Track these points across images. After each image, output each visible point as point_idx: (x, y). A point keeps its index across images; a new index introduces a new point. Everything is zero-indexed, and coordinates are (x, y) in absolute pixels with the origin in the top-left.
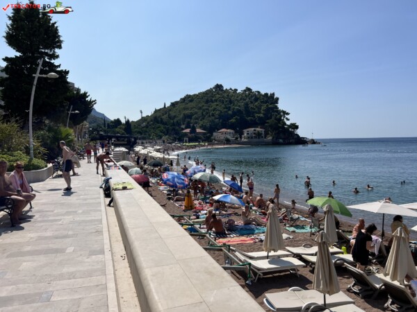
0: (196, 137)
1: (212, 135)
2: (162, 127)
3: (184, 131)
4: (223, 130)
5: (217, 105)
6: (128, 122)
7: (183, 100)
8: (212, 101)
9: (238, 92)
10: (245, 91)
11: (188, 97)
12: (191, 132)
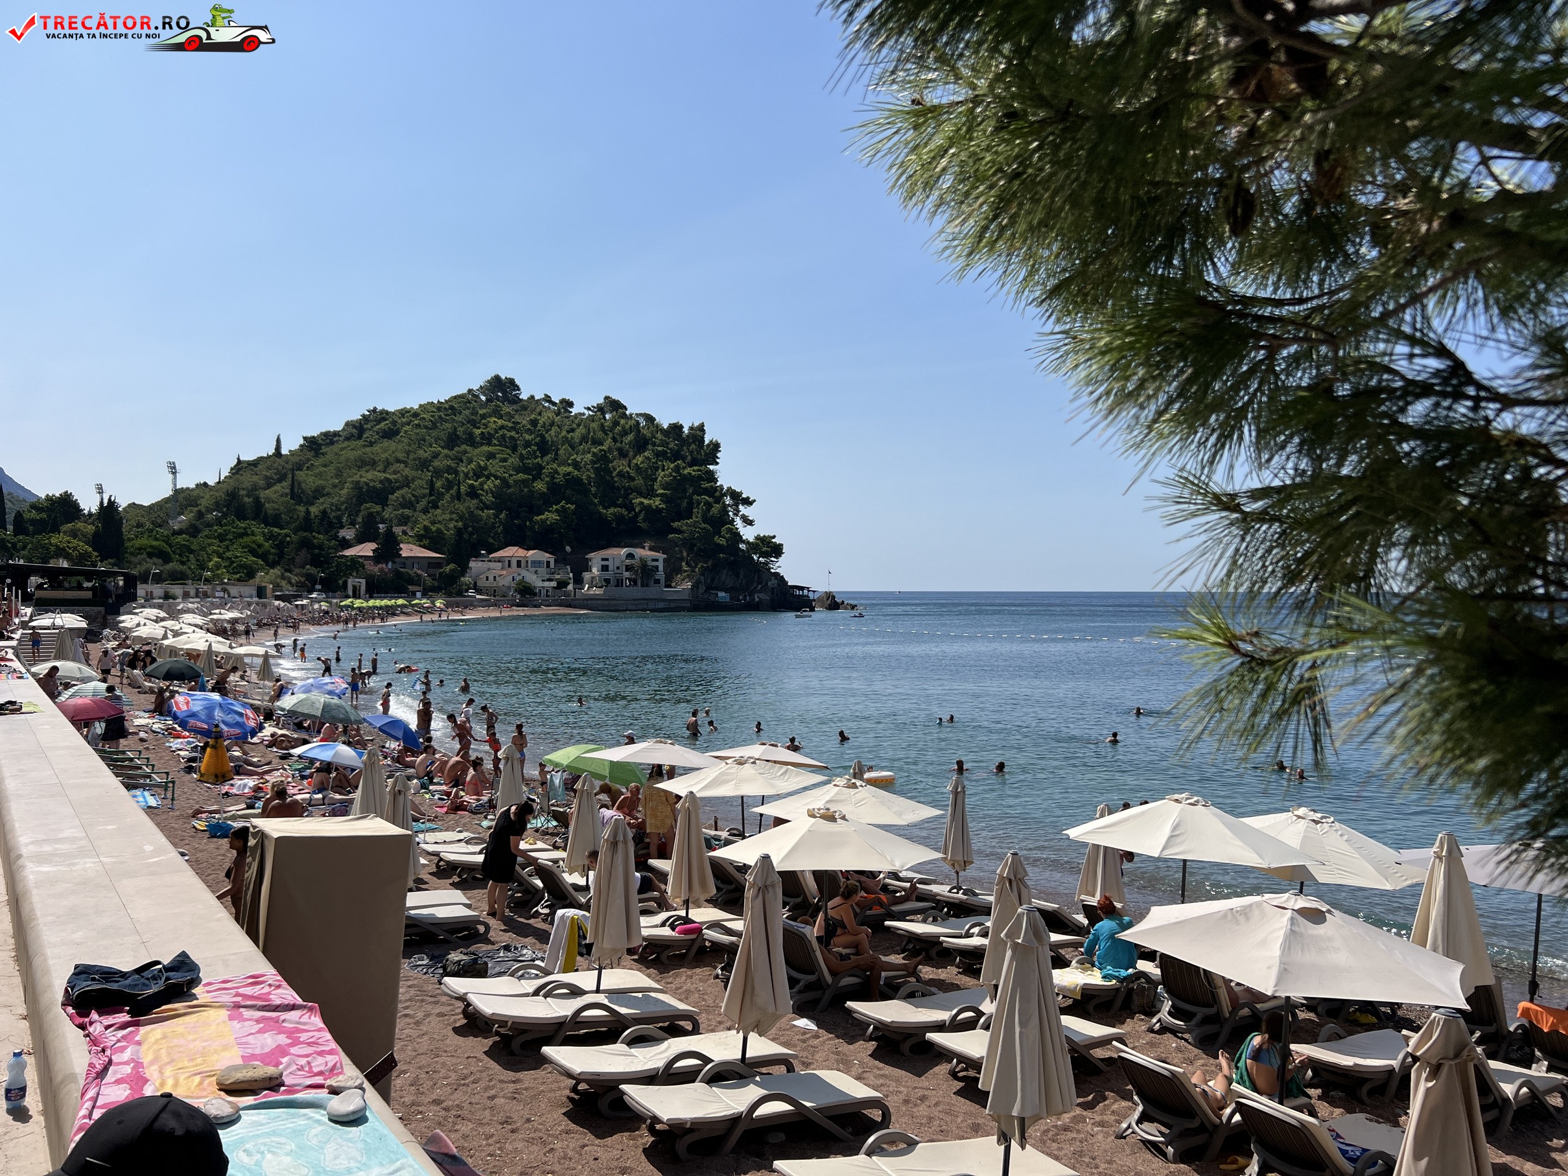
0: (398, 574)
1: (464, 569)
2: (258, 532)
3: (349, 552)
4: (512, 552)
5: (491, 456)
6: (109, 510)
7: (357, 429)
8: (471, 441)
9: (574, 411)
10: (600, 409)
11: (377, 416)
12: (378, 557)
